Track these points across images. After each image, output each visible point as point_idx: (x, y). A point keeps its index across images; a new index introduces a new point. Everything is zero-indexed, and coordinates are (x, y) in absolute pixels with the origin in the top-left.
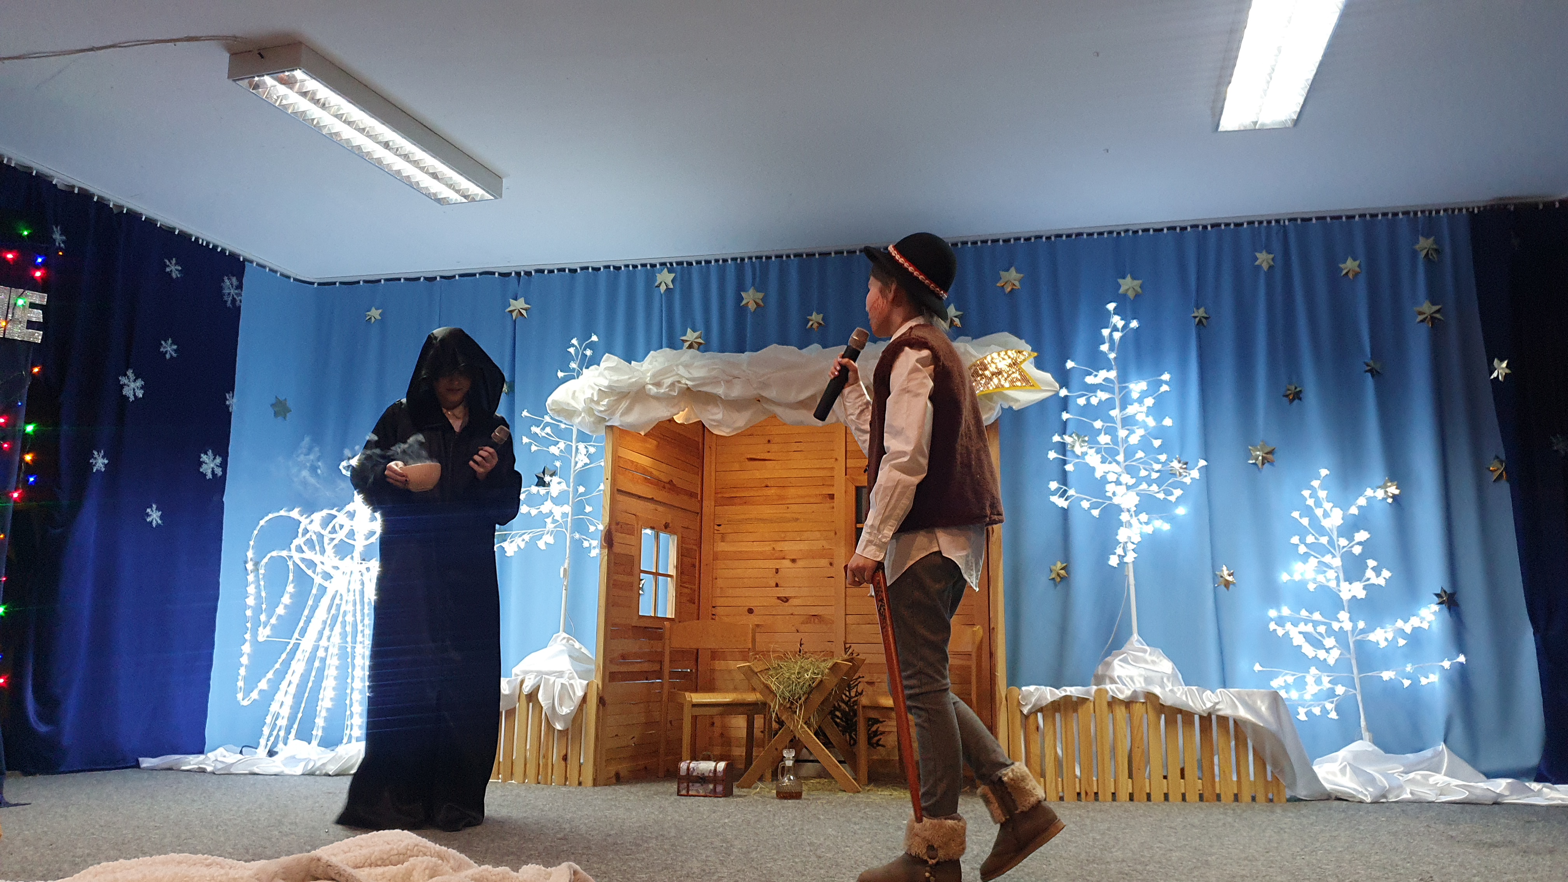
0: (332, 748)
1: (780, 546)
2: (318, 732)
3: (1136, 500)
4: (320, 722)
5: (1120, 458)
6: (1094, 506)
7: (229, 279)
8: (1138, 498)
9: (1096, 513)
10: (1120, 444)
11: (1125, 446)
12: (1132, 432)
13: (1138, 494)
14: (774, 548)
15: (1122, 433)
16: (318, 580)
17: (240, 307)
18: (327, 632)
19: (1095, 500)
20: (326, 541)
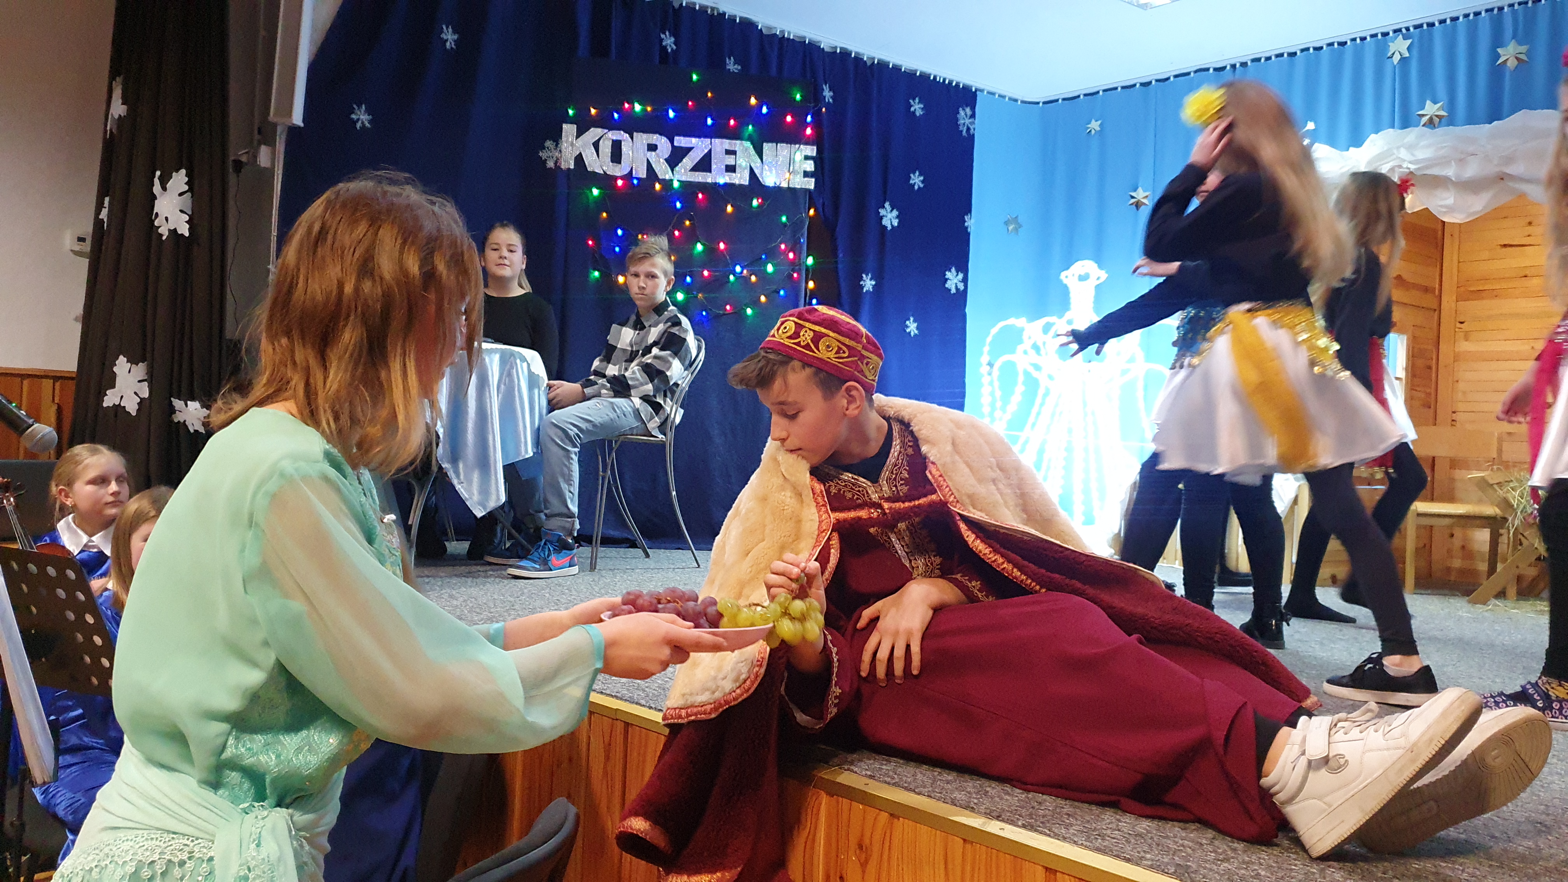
7: (964, 109)
16: (1044, 382)
17: (973, 135)
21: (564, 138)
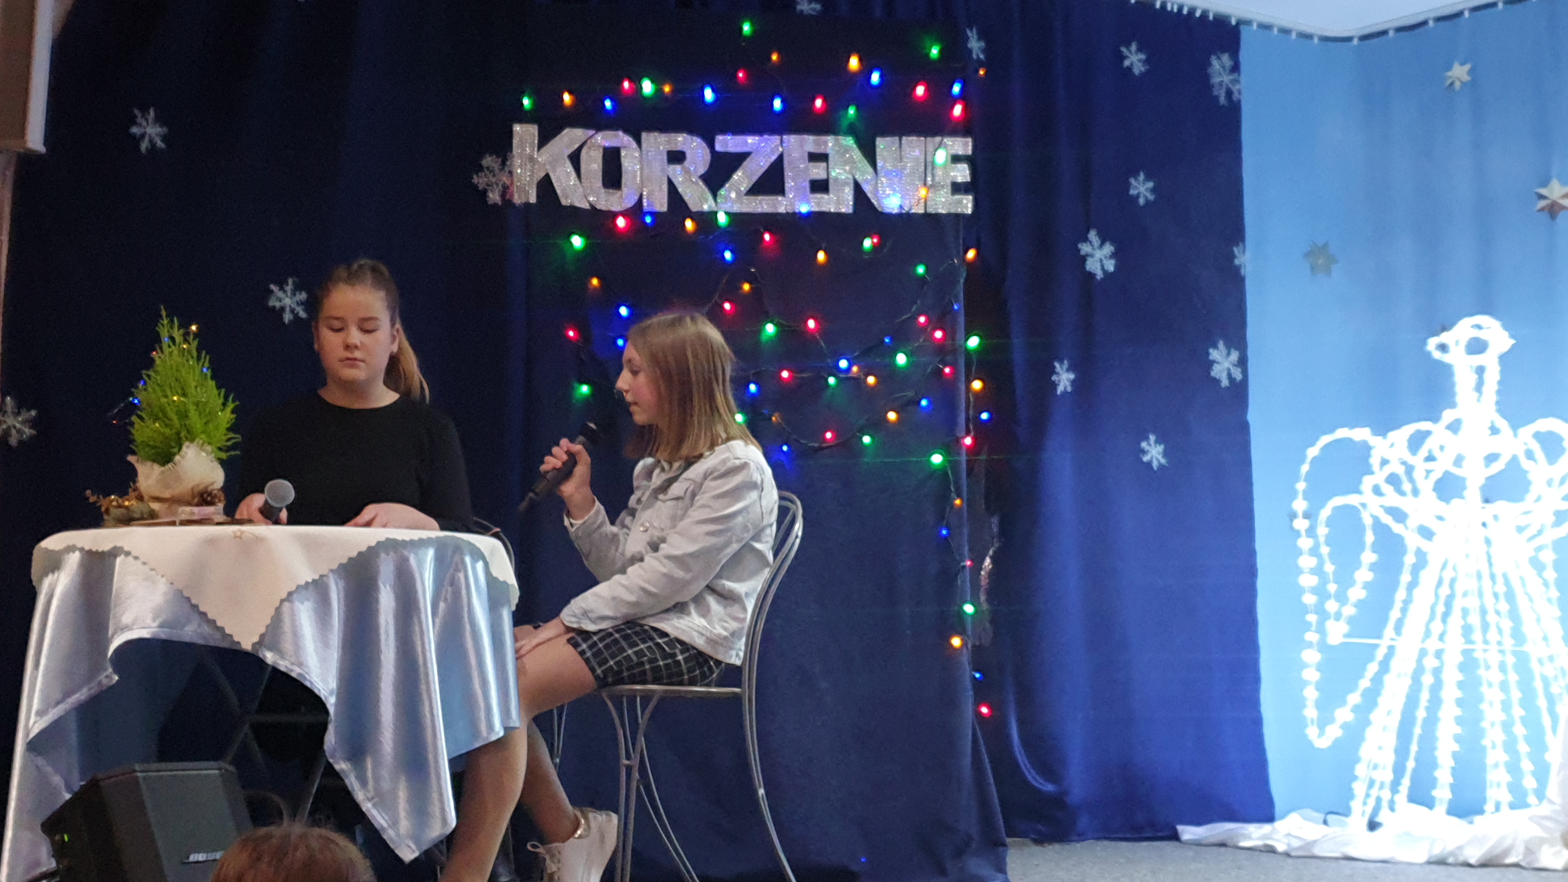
0: (1469, 818)
2: (1443, 793)
4: (1444, 776)
7: (1219, 58)
16: (1413, 541)
17: (1239, 101)
18: (1437, 627)
20: (1418, 475)
21: (516, 150)
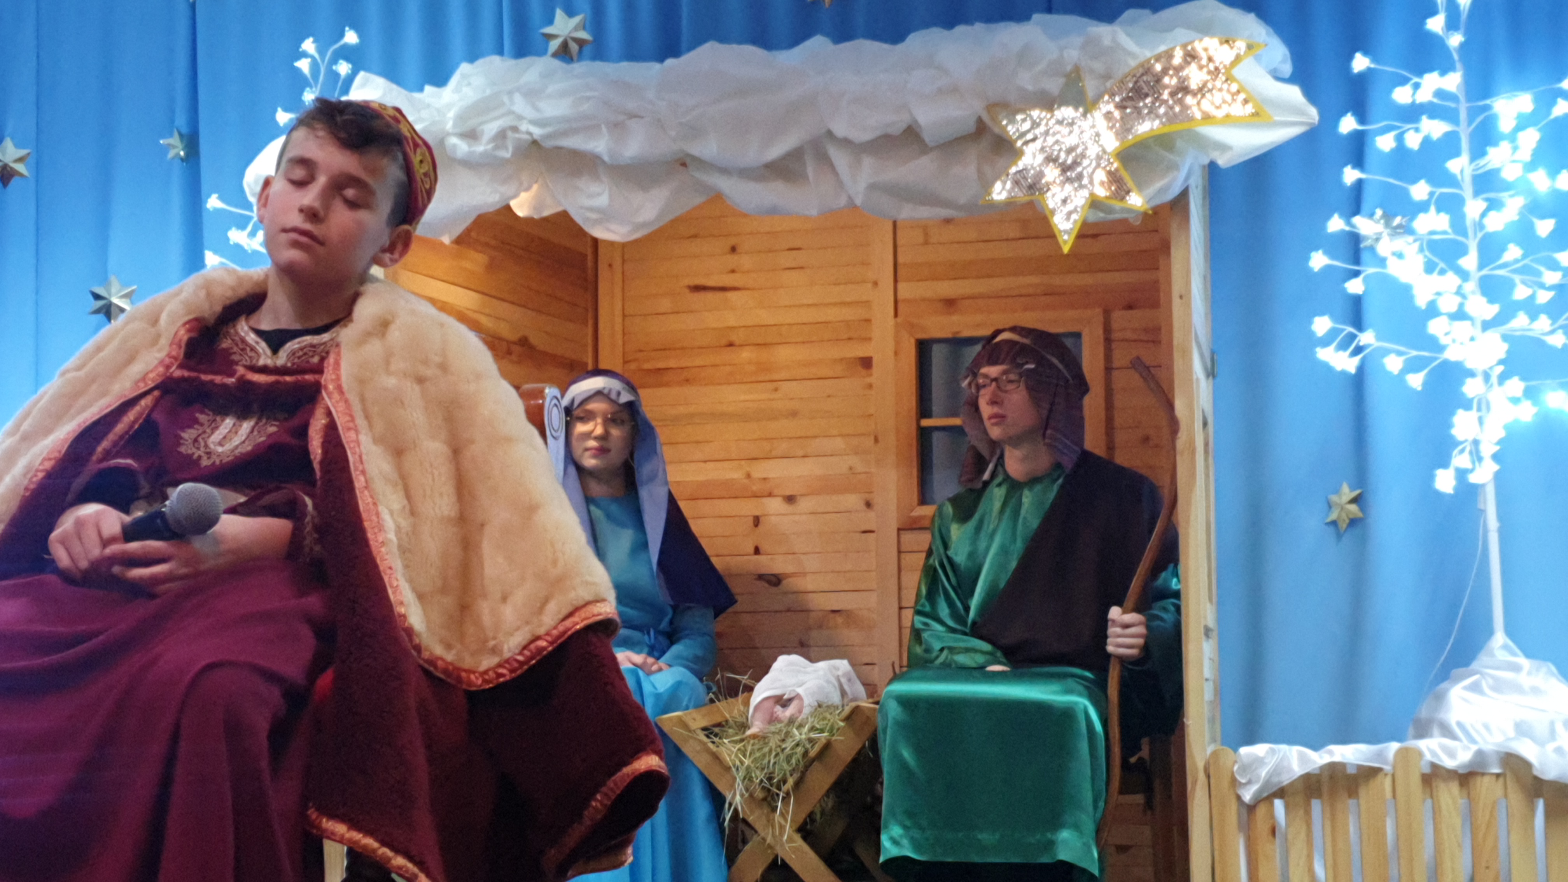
1: (760, 470)
3: (1501, 349)
5: (1470, 261)
6: (1412, 366)
8: (1505, 346)
9: (1416, 381)
10: (1470, 232)
11: (1480, 235)
12: (1494, 205)
13: (1505, 338)
14: (749, 476)
15: (1473, 207)
19: (1414, 353)
